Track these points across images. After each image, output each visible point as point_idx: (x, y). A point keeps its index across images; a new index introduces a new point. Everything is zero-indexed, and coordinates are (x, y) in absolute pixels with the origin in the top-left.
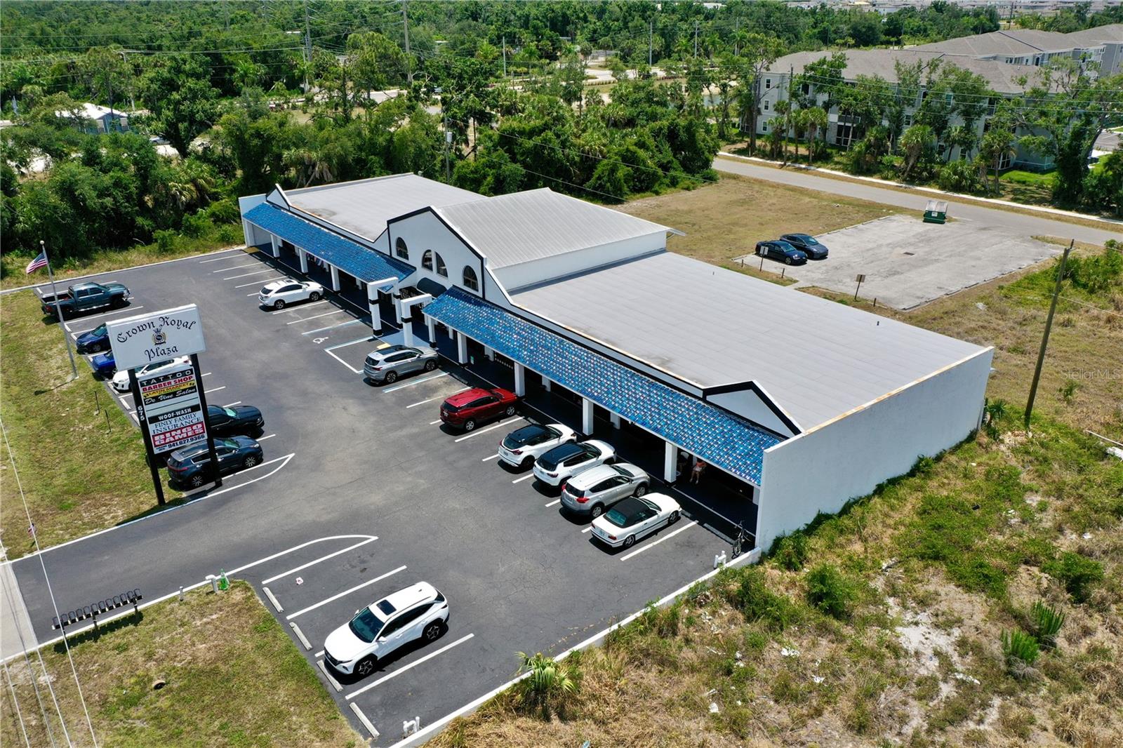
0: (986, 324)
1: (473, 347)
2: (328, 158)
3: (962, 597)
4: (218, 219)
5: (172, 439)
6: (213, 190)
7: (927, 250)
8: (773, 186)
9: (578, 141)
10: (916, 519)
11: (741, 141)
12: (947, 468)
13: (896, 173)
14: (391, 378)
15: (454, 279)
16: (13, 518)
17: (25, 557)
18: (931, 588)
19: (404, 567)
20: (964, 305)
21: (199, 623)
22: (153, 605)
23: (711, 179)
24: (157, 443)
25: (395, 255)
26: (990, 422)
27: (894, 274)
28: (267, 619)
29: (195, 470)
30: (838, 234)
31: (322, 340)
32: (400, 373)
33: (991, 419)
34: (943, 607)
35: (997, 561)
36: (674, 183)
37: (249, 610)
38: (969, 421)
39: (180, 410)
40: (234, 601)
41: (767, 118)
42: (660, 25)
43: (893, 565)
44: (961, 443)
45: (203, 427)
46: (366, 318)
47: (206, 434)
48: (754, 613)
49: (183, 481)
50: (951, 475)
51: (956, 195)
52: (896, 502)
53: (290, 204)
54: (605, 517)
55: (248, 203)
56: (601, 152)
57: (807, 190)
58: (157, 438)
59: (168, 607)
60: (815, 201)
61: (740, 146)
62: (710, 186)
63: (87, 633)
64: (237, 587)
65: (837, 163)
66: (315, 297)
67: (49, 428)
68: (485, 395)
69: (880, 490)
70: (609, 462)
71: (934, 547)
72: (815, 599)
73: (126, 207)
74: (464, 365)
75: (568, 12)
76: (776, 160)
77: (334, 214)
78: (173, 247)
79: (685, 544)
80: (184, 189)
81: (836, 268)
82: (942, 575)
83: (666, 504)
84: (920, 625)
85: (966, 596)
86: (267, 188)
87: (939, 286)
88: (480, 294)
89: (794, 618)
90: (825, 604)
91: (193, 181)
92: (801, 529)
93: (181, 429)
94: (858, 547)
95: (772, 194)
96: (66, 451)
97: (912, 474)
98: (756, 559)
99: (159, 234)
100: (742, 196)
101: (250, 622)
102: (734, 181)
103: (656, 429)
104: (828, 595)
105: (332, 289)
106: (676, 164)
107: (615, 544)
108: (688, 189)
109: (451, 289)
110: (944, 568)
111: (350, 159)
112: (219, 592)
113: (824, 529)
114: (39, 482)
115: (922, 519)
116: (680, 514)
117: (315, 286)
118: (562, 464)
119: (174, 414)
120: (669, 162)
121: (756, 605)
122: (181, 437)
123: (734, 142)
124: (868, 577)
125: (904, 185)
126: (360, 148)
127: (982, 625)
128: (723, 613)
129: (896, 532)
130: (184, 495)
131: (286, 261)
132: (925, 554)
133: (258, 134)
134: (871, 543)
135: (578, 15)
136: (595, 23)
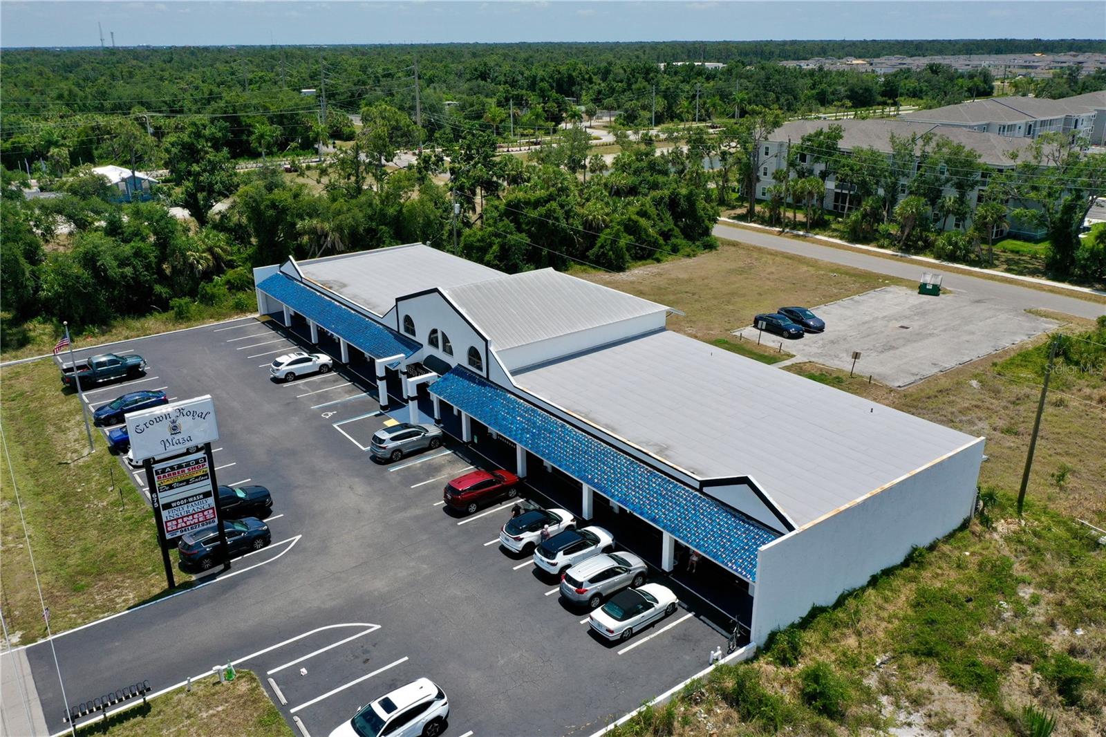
0: (979, 403)
1: (476, 427)
2: (339, 229)
3: (955, 697)
4: (233, 287)
5: (184, 525)
6: (229, 258)
7: (922, 323)
8: (771, 254)
9: (582, 211)
10: (910, 612)
11: (741, 206)
12: (940, 558)
13: (892, 241)
14: (397, 456)
15: (459, 358)
16: (28, 600)
17: (39, 642)
18: (924, 686)
19: (406, 658)
20: (958, 383)
21: (205, 715)
22: (160, 697)
23: (710, 246)
24: (169, 529)
25: (402, 331)
26: (983, 509)
27: (889, 349)
28: (271, 713)
29: (204, 553)
30: (836, 306)
31: (330, 414)
32: (405, 451)
33: (984, 507)
34: (935, 707)
35: (990, 659)
36: (675, 250)
37: (254, 702)
38: (963, 508)
39: (193, 496)
40: (239, 693)
41: (766, 184)
42: (663, 88)
43: (887, 660)
44: (955, 531)
45: (214, 513)
46: (373, 392)
47: (216, 520)
48: (749, 712)
49: (192, 563)
50: (944, 565)
51: (951, 265)
52: (890, 594)
53: (303, 276)
54: (603, 609)
55: (261, 273)
56: (604, 221)
57: (805, 258)
58: (169, 524)
59: (176, 698)
60: (812, 271)
61: (739, 211)
62: (710, 254)
63: (96, 724)
64: (242, 677)
65: (835, 230)
66: (325, 369)
67: (66, 504)
68: (487, 478)
69: (874, 581)
70: (607, 550)
71: (927, 643)
72: (809, 698)
73: (144, 276)
74: (468, 443)
75: (574, 74)
76: (775, 226)
77: (344, 286)
78: (188, 315)
79: (681, 637)
80: (201, 258)
81: (833, 342)
82: (935, 673)
83: (663, 595)
84: (913, 726)
85: (959, 695)
86: (282, 260)
87: (934, 361)
88: (484, 374)
89: (788, 719)
90: (819, 703)
91: (210, 250)
92: (796, 622)
93: (193, 515)
94: (852, 641)
95: (771, 262)
96: (81, 529)
97: (905, 564)
98: (751, 654)
99: (175, 302)
100: (741, 264)
101: (255, 715)
102: (733, 249)
103: (654, 520)
104: (822, 694)
105: (341, 361)
106: (677, 231)
107: (612, 637)
108: (688, 256)
109: (456, 368)
110: (937, 664)
111: (361, 230)
112: (225, 683)
113: (819, 623)
114: (54, 562)
115: (916, 612)
116: (676, 606)
117: (324, 359)
118: (562, 552)
119: (187, 500)
120: (670, 230)
121: (751, 704)
122: (192, 522)
123: (734, 208)
124: (862, 673)
125: (899, 254)
126: (371, 218)
127: (974, 727)
128: (719, 711)
129: (890, 626)
130: (194, 578)
131: (296, 331)
132: (918, 650)
133: (273, 205)
134: (866, 637)
135: (583, 77)
136: (600, 84)
